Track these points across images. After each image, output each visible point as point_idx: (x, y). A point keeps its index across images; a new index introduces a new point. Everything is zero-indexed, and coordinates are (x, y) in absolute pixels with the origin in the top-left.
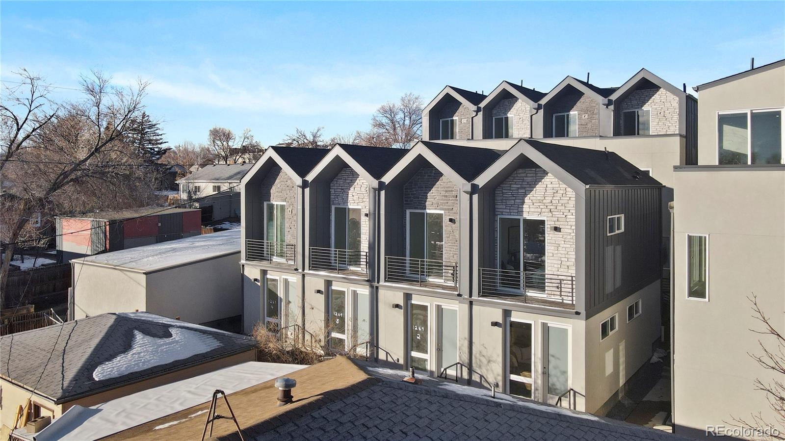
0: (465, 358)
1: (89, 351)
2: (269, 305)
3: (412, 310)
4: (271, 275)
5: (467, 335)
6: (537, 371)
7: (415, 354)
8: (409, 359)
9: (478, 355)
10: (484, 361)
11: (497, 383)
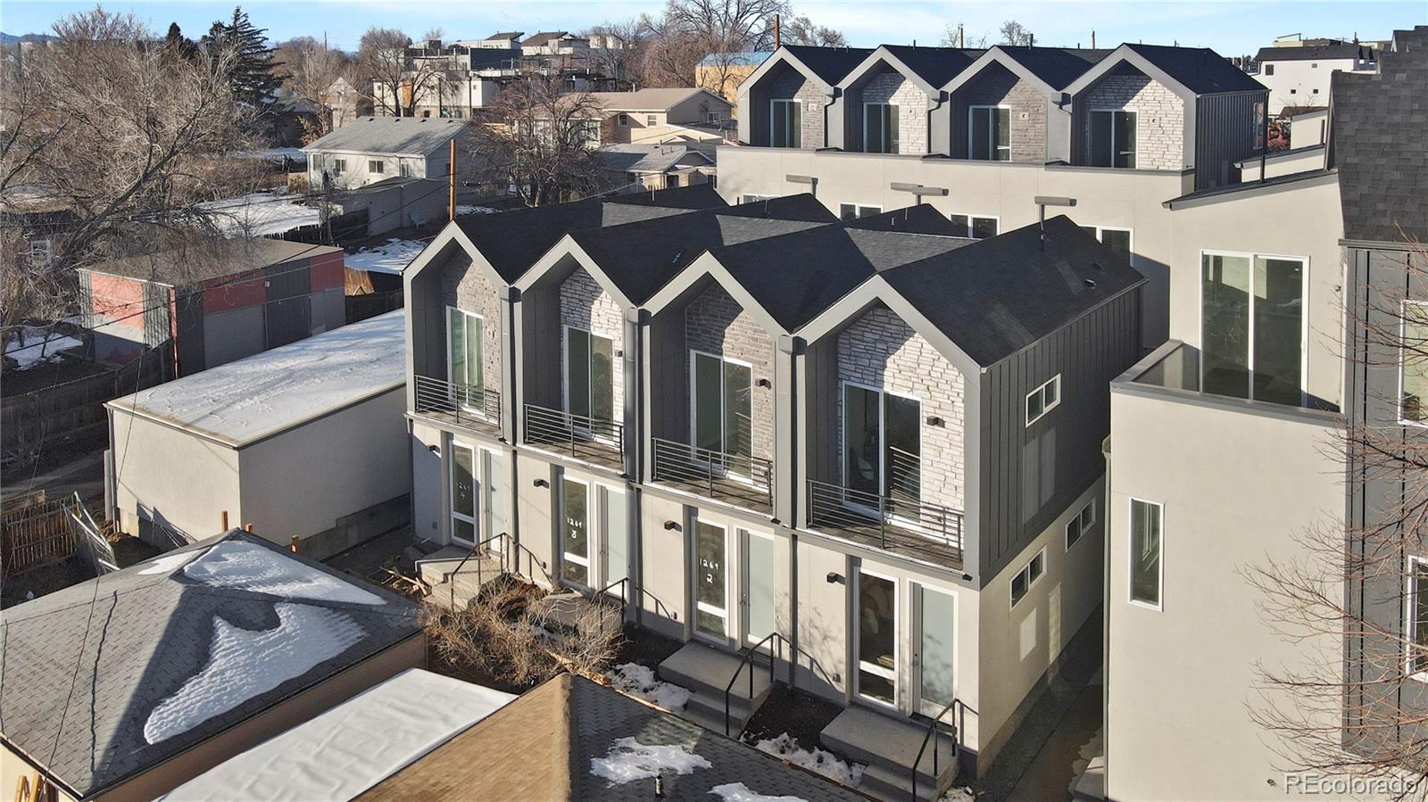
0: (786, 625)
1: (138, 674)
2: (458, 491)
3: (698, 534)
4: (460, 441)
5: (787, 588)
6: (904, 661)
7: (703, 606)
8: (694, 612)
9: (807, 625)
10: (818, 636)
11: (838, 676)
